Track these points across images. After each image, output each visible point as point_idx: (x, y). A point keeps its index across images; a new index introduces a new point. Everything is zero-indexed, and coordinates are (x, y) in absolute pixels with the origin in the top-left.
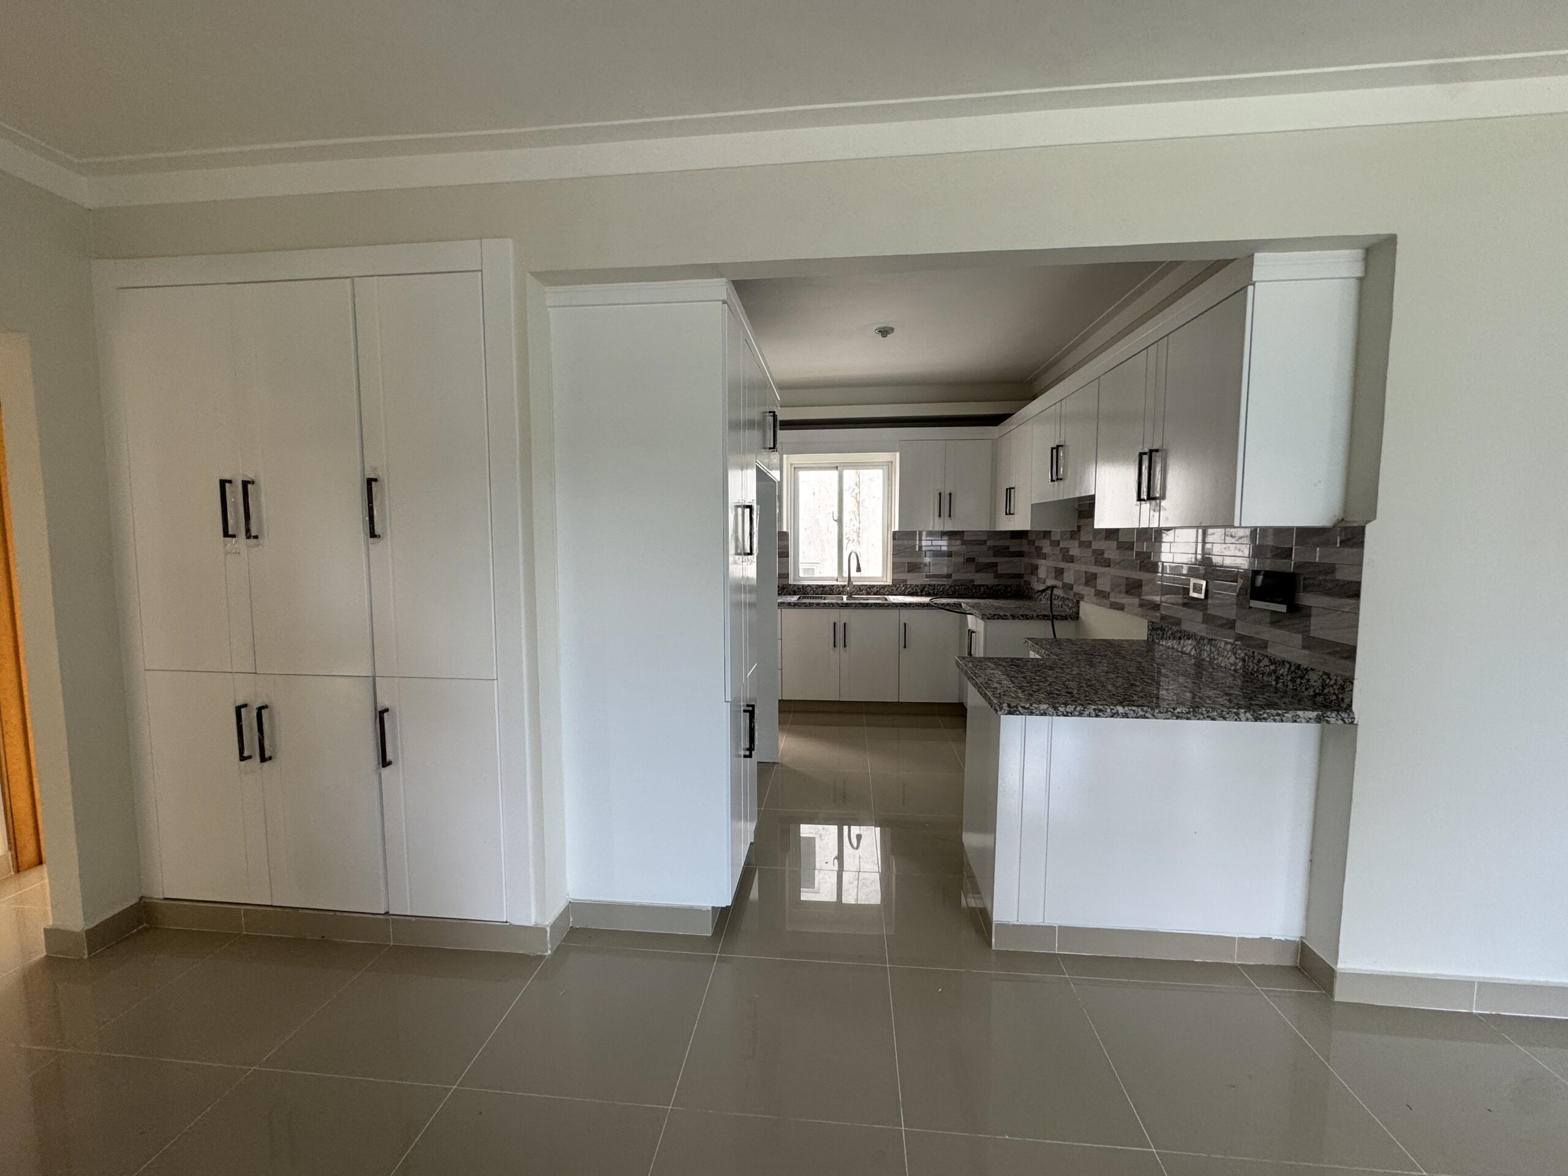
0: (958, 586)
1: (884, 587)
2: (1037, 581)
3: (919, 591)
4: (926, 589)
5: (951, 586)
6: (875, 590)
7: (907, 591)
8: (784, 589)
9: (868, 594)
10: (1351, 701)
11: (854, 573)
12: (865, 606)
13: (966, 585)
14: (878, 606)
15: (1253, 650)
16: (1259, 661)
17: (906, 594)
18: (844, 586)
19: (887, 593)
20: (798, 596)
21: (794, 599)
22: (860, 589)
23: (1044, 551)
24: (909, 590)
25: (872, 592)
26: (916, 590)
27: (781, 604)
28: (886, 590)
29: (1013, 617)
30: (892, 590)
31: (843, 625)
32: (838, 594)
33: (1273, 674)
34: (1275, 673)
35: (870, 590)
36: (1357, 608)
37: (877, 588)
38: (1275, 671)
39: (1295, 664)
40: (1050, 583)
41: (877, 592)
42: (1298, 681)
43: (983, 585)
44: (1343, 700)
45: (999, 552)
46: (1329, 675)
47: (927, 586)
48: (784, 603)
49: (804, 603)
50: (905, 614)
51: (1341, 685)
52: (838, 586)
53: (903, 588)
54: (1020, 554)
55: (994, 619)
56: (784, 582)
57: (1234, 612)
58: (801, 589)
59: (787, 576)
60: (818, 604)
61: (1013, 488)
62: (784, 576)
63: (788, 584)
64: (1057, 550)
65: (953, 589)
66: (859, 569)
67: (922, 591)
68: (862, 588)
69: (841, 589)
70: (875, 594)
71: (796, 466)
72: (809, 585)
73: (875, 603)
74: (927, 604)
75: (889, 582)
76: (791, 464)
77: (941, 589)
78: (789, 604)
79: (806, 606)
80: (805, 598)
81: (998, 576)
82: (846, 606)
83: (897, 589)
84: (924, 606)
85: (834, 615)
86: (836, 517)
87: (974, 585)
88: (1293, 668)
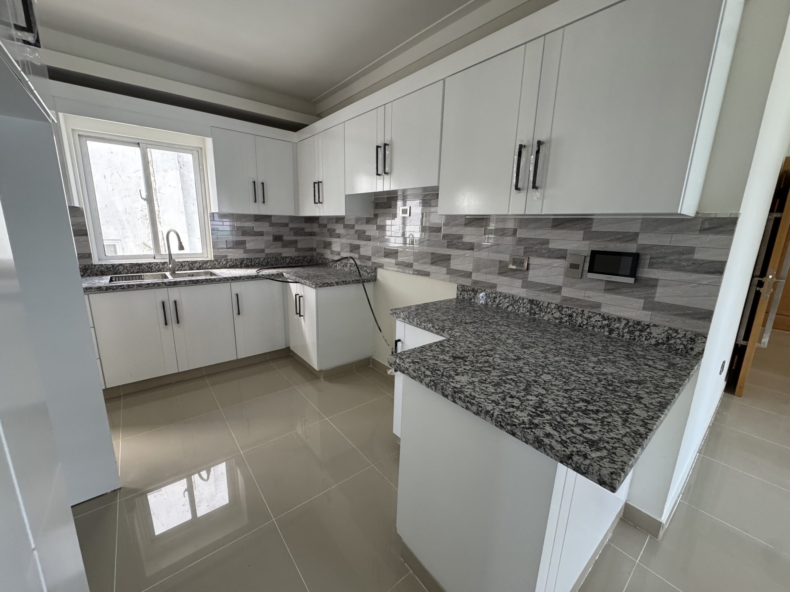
0: (270, 258)
1: (206, 262)
2: (331, 254)
3: (239, 264)
4: (245, 262)
5: (265, 259)
6: (197, 265)
7: (228, 265)
8: (87, 270)
9: (191, 269)
10: (703, 350)
11: (175, 250)
12: (197, 283)
13: (276, 258)
14: (209, 281)
15: (582, 309)
16: (590, 317)
17: (227, 266)
18: (164, 264)
19: (210, 267)
20: (109, 277)
21: (105, 281)
22: (182, 265)
23: (337, 232)
24: (230, 263)
25: (194, 267)
26: (236, 263)
27: (88, 290)
28: (208, 264)
29: (337, 283)
30: (215, 264)
31: (174, 303)
32: (158, 271)
33: (606, 327)
34: (609, 326)
35: (192, 265)
36: (720, 282)
37: (200, 263)
38: (608, 325)
39: (634, 321)
40: (344, 255)
41: (200, 266)
42: (637, 333)
43: (288, 257)
44: (692, 349)
45: (299, 232)
46: (676, 331)
47: (245, 259)
48: (90, 288)
49: (121, 286)
50: (237, 287)
51: (691, 338)
52: (157, 264)
53: (224, 262)
54: (312, 234)
55: (324, 286)
56: (86, 262)
57: (561, 280)
58: (111, 269)
59: (89, 256)
60: (140, 286)
61: (321, 182)
62: (85, 256)
63: (92, 265)
64: (352, 232)
65: (266, 261)
66: (181, 247)
67: (241, 264)
68: (184, 264)
69: (161, 266)
70: (198, 269)
71: (81, 133)
72: (121, 265)
73: (206, 279)
74: (255, 276)
75: (211, 257)
76: (73, 130)
77: (257, 261)
78: (100, 289)
79: (124, 288)
80: (119, 279)
81: (298, 250)
82: (174, 285)
83: (219, 263)
84: (252, 278)
85: (161, 294)
86: (144, 195)
87: (281, 257)
88: (631, 324)
